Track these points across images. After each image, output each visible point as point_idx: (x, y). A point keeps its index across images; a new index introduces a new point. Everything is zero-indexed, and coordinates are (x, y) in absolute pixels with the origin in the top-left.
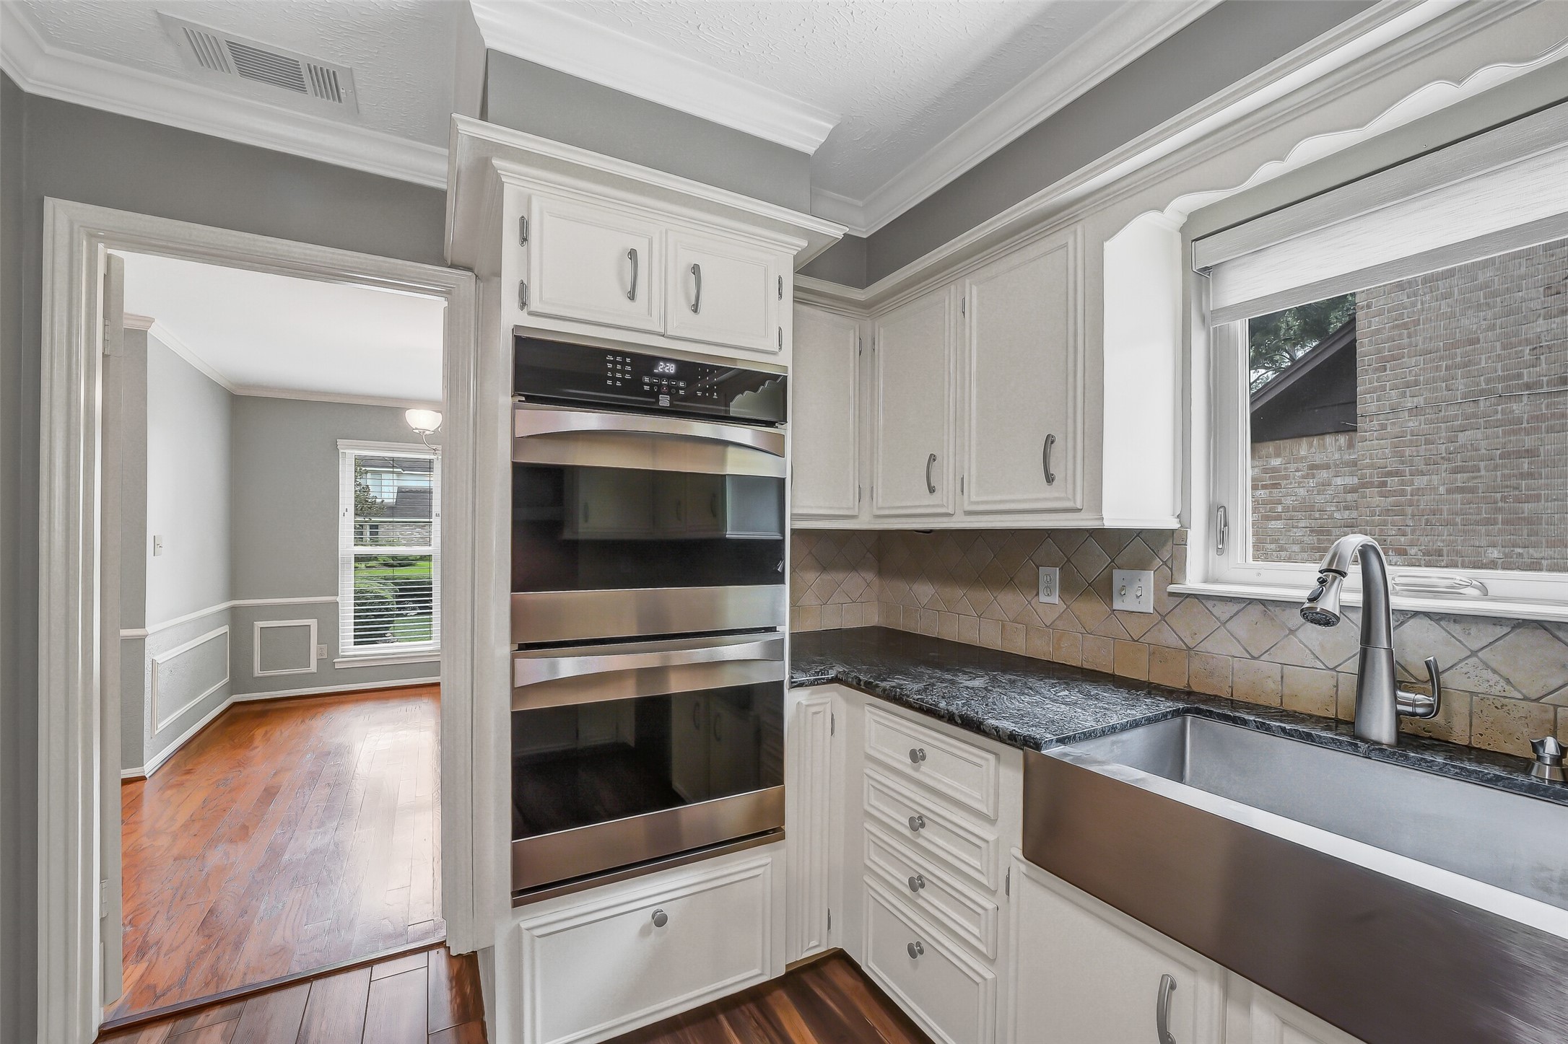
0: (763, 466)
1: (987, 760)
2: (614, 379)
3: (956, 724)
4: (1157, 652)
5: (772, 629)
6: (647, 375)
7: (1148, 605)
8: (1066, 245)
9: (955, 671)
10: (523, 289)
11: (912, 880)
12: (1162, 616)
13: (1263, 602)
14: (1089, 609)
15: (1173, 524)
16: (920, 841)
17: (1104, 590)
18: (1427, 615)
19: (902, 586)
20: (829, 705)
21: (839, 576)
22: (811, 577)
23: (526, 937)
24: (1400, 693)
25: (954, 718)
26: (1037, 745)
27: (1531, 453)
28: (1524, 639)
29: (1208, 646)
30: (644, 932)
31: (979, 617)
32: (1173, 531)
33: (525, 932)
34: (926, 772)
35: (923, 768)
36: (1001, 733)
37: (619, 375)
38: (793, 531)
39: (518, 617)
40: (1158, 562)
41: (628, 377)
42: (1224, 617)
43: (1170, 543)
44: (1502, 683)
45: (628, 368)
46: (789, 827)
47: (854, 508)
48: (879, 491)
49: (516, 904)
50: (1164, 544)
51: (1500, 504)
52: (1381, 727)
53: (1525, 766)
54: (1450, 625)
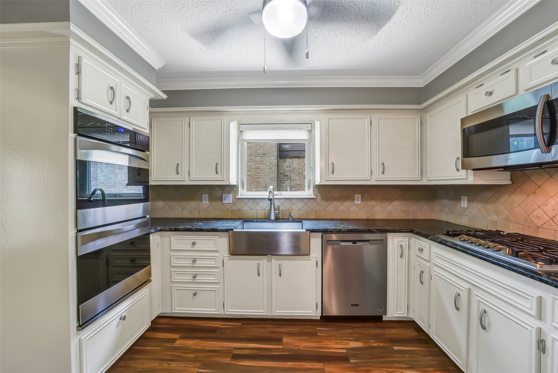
0: (144, 165)
1: (217, 238)
3: (210, 231)
4: (233, 212)
5: (145, 217)
7: (231, 201)
8: (221, 120)
11: (193, 277)
12: (234, 203)
13: (253, 199)
14: (217, 204)
15: (235, 183)
16: (195, 265)
17: (221, 199)
23: (84, 341)
24: (275, 211)
25: (209, 230)
26: (232, 230)
27: (259, 168)
28: (287, 201)
29: (244, 209)
30: (119, 324)
31: (182, 209)
32: (236, 185)
33: (82, 340)
35: (195, 246)
36: (223, 230)
40: (233, 192)
42: (246, 202)
43: (235, 188)
44: (285, 208)
46: (153, 278)
49: (80, 330)
50: (234, 188)
51: (255, 179)
52: (273, 217)
53: (289, 219)
54: (279, 200)
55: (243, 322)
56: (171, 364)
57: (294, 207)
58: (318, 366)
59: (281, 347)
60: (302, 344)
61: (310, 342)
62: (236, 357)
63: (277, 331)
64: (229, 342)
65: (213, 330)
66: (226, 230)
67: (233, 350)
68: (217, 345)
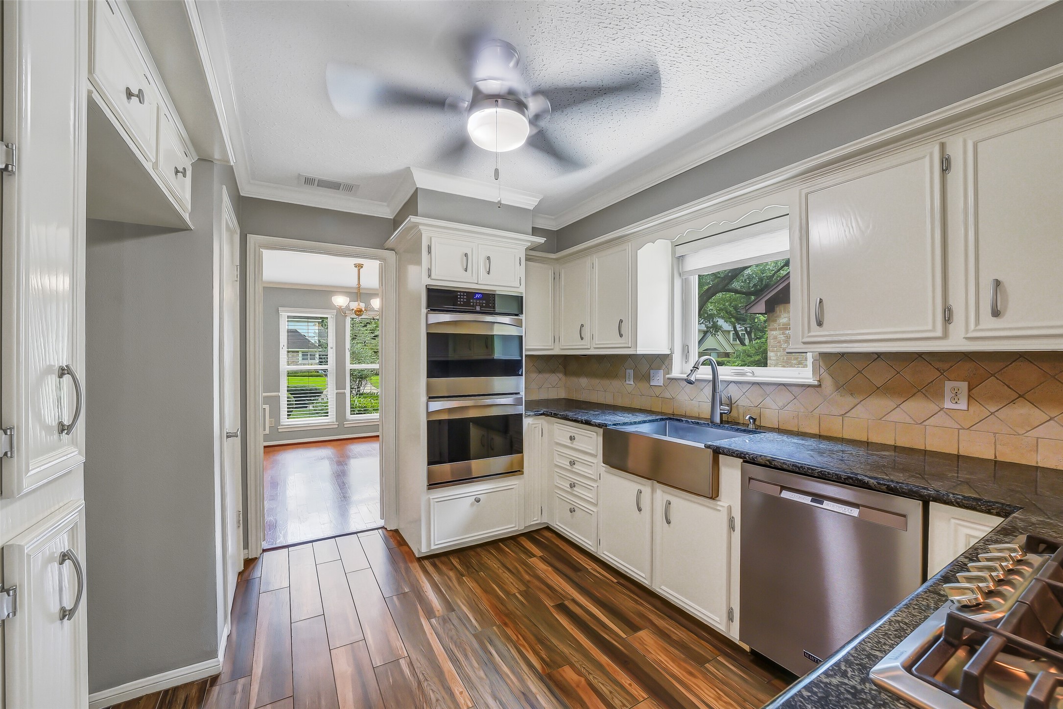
0: (513, 331)
1: (594, 435)
2: (460, 301)
3: (583, 423)
4: (664, 401)
5: (519, 393)
6: (472, 299)
7: (661, 383)
8: (626, 250)
9: (590, 410)
10: (429, 270)
11: (571, 484)
12: (665, 386)
14: (642, 385)
15: (668, 352)
16: (574, 470)
17: (647, 378)
18: (734, 382)
19: (574, 380)
20: (540, 424)
21: (547, 375)
22: (534, 375)
23: (432, 501)
24: (721, 407)
26: (606, 425)
28: (755, 388)
30: (472, 505)
32: (668, 355)
33: (432, 500)
34: (576, 444)
35: (574, 443)
36: (596, 424)
37: (462, 300)
38: (526, 356)
39: (429, 388)
40: (664, 367)
41: (465, 300)
42: (683, 386)
43: (668, 359)
44: (750, 402)
45: (465, 297)
46: (526, 470)
47: (552, 346)
48: (562, 339)
49: (429, 489)
50: (666, 360)
52: (717, 418)
53: (748, 425)
54: (739, 385)
55: (622, 581)
56: (505, 573)
57: (768, 401)
58: (637, 692)
59: (624, 636)
60: (656, 655)
61: (674, 663)
62: (562, 608)
63: (650, 617)
64: (575, 590)
65: (577, 568)
66: (599, 426)
67: (568, 600)
68: (561, 584)
